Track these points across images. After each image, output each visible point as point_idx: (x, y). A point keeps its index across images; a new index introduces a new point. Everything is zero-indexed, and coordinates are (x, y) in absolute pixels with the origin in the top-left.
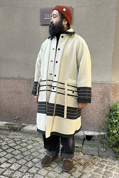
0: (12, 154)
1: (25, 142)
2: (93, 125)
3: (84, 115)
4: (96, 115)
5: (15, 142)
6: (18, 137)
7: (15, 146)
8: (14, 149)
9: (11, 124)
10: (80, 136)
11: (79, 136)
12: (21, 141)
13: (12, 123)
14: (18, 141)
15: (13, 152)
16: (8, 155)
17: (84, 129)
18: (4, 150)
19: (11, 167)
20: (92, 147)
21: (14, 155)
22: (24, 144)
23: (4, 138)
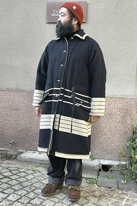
0: (8, 184)
2: (112, 152)
5: (11, 171)
7: (11, 176)
10: (95, 166)
13: (5, 149)
14: (15, 170)
15: (10, 182)
16: (3, 185)
17: (100, 158)
20: (110, 179)
21: (11, 185)
22: (23, 174)
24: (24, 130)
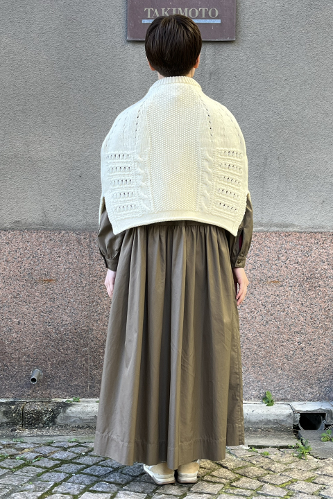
0: (84, 474)
2: (319, 379)
3: (284, 344)
4: (327, 340)
5: (65, 449)
6: (62, 440)
7: (75, 458)
8: (79, 464)
9: (13, 403)
10: (282, 418)
11: (276, 418)
12: (86, 447)
13: (11, 400)
14: (73, 447)
15: (88, 470)
17: (289, 397)
18: (45, 468)
21: (96, 476)
23: (15, 444)
24: (68, 338)
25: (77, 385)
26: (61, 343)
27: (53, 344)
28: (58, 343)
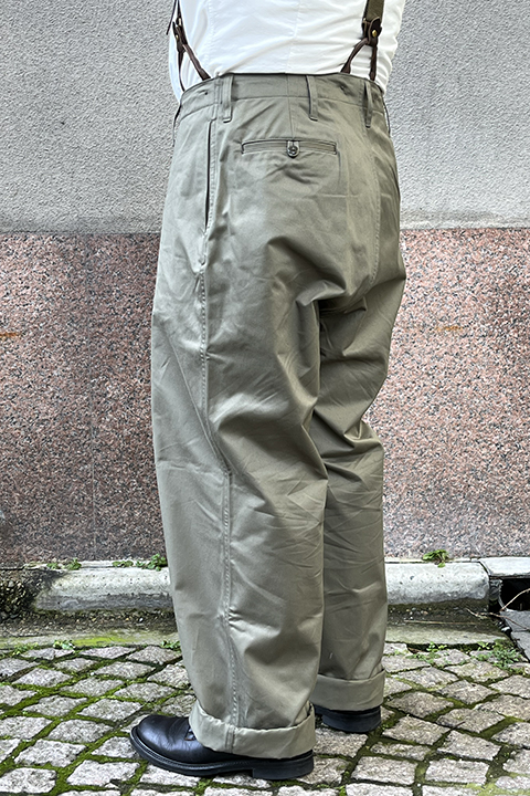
1: (123, 658)
8: (74, 696)
16: (63, 727)
17: (478, 548)
19: (145, 776)
22: (129, 669)
24: (52, 446)
25: (71, 537)
26: (37, 456)
27: (21, 459)
28: (31, 456)
